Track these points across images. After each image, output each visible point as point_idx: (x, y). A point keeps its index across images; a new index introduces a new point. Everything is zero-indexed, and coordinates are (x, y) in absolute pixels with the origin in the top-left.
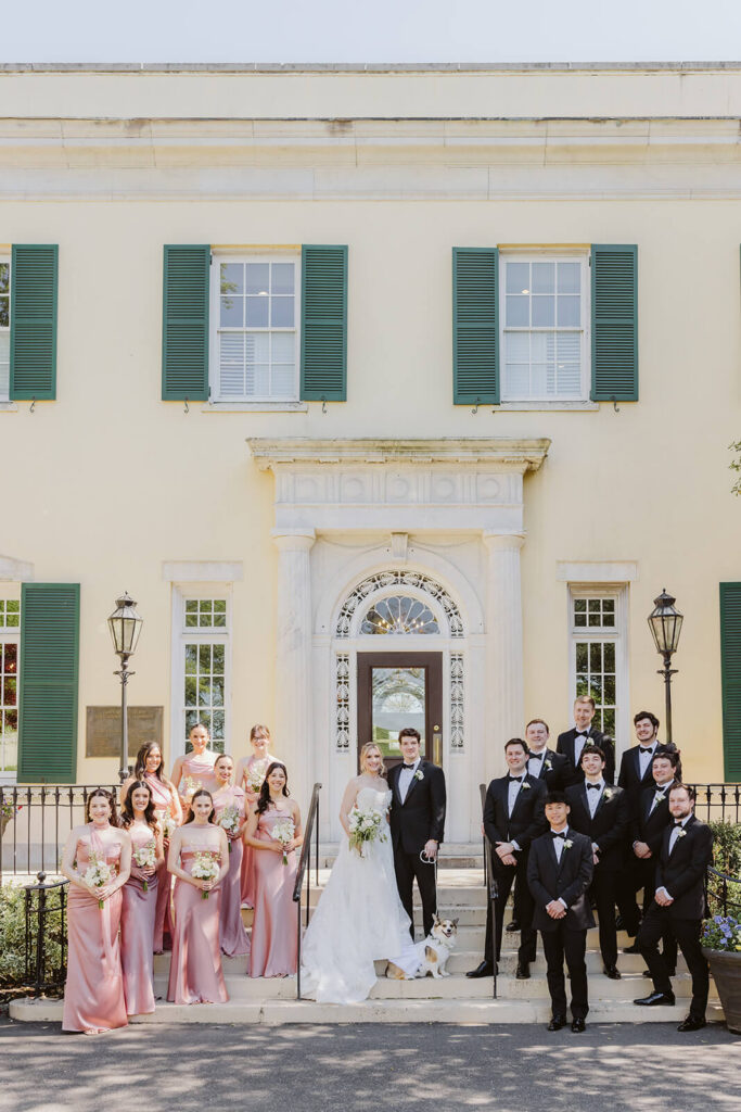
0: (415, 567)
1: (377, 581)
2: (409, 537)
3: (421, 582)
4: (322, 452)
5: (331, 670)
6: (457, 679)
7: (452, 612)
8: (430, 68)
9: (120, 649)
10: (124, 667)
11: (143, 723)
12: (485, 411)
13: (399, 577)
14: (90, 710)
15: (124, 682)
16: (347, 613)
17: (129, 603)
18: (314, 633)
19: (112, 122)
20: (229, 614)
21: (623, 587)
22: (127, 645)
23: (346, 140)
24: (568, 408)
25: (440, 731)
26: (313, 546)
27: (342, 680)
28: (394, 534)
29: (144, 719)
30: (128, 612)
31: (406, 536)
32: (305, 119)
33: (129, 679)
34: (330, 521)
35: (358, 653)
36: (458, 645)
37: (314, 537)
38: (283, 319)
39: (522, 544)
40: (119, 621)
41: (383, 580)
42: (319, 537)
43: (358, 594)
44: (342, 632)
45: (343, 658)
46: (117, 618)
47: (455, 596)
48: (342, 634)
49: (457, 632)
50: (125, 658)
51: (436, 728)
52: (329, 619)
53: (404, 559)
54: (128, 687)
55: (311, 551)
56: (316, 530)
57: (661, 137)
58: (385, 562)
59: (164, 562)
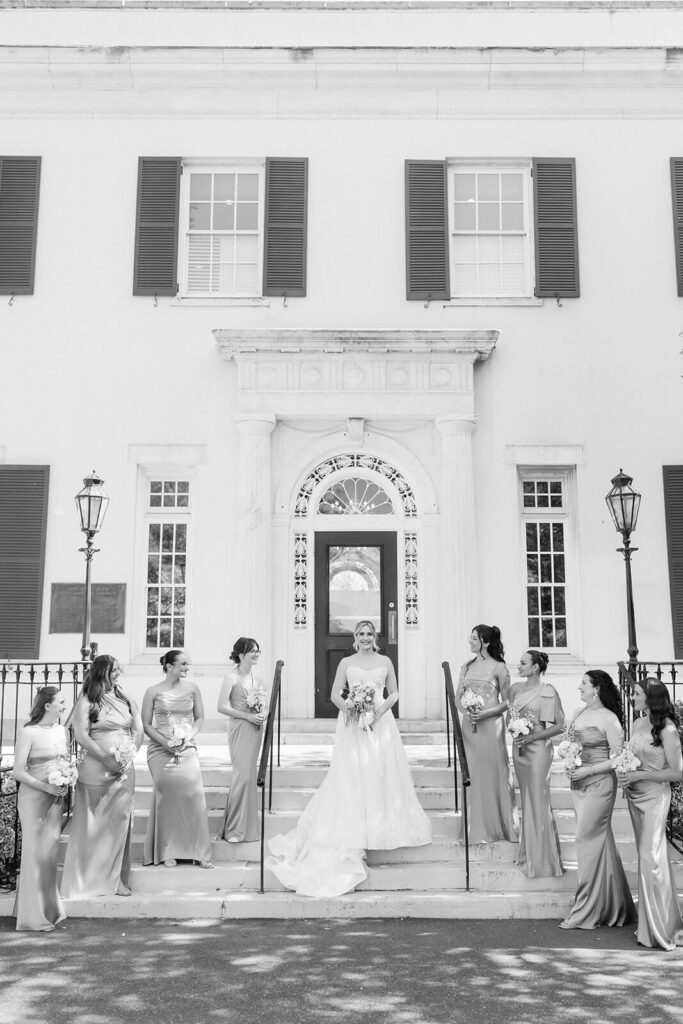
0: (369, 452)
1: (334, 464)
2: (365, 421)
3: (376, 464)
4: (283, 344)
5: (290, 548)
6: (411, 558)
7: (406, 493)
8: (383, 6)
9: (86, 526)
10: (90, 544)
11: (106, 600)
12: (436, 306)
13: (356, 460)
14: (55, 587)
15: (89, 558)
16: (305, 494)
17: (97, 482)
18: (274, 513)
19: (95, 50)
20: (191, 494)
21: (571, 469)
22: (93, 522)
23: (307, 66)
24: (514, 304)
25: (395, 608)
26: (274, 431)
27: (300, 558)
28: (351, 419)
29: (107, 596)
30: (95, 490)
31: (363, 422)
32: (271, 48)
33: (95, 556)
34: (289, 408)
35: (316, 533)
36: (412, 525)
37: (275, 421)
38: (247, 222)
39: (473, 429)
40: (86, 499)
41: (340, 463)
42: (279, 422)
43: (316, 476)
44: (300, 512)
45: (301, 537)
46: (84, 496)
47: (409, 478)
48: (301, 514)
49: (410, 512)
50: (91, 534)
51: (392, 605)
52: (288, 500)
53: (360, 443)
54: (92, 564)
55: (272, 434)
56: (276, 416)
57: (595, 64)
58: (341, 445)
59: (131, 445)
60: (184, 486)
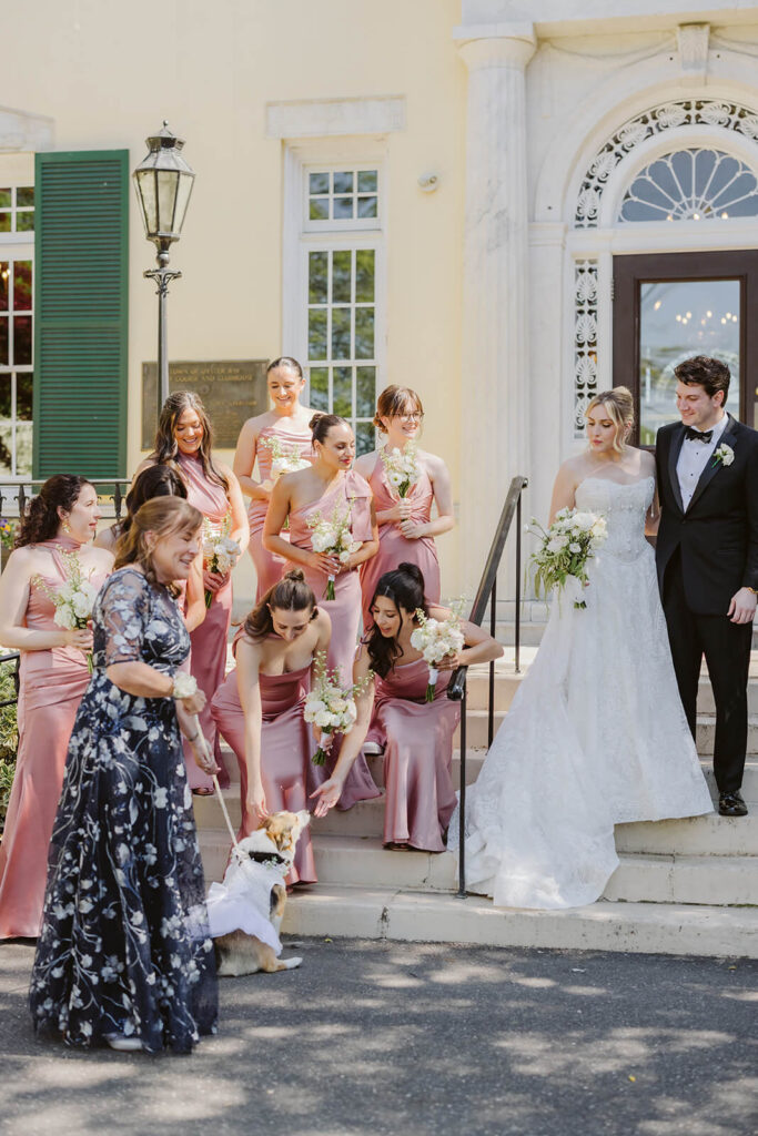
0: (721, 93)
1: (650, 123)
2: (713, 29)
3: (734, 117)
5: (560, 290)
9: (153, 230)
10: (163, 263)
11: (235, 390)
13: (693, 112)
14: (148, 369)
15: (162, 289)
16: (594, 183)
17: (168, 143)
18: (532, 219)
20: (384, 195)
22: (165, 220)
26: (532, 58)
27: (585, 308)
28: (682, 25)
29: (237, 383)
30: (165, 159)
31: (707, 28)
33: (172, 285)
35: (615, 257)
37: (532, 39)
40: (150, 177)
41: (663, 119)
42: (542, 41)
43: (616, 147)
44: (585, 220)
45: (586, 267)
46: (145, 170)
48: (586, 222)
50: (164, 245)
52: (560, 195)
53: (702, 72)
54: (169, 300)
55: (527, 67)
56: (535, 27)
58: (664, 83)
59: (270, 105)
60: (369, 179)
